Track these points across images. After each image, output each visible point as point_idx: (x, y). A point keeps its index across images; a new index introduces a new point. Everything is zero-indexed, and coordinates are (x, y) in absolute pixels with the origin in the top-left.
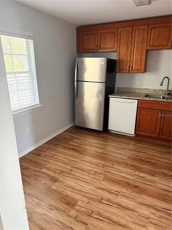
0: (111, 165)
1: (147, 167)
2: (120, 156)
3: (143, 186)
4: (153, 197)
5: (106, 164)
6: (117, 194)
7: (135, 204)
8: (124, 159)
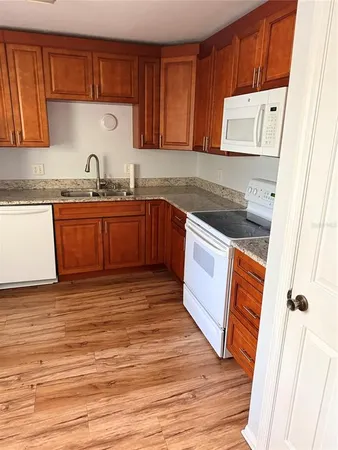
0: (38, 366)
1: (109, 335)
2: (48, 336)
3: (121, 375)
4: (146, 386)
5: (24, 368)
6: (83, 422)
7: (126, 420)
8: (59, 339)
